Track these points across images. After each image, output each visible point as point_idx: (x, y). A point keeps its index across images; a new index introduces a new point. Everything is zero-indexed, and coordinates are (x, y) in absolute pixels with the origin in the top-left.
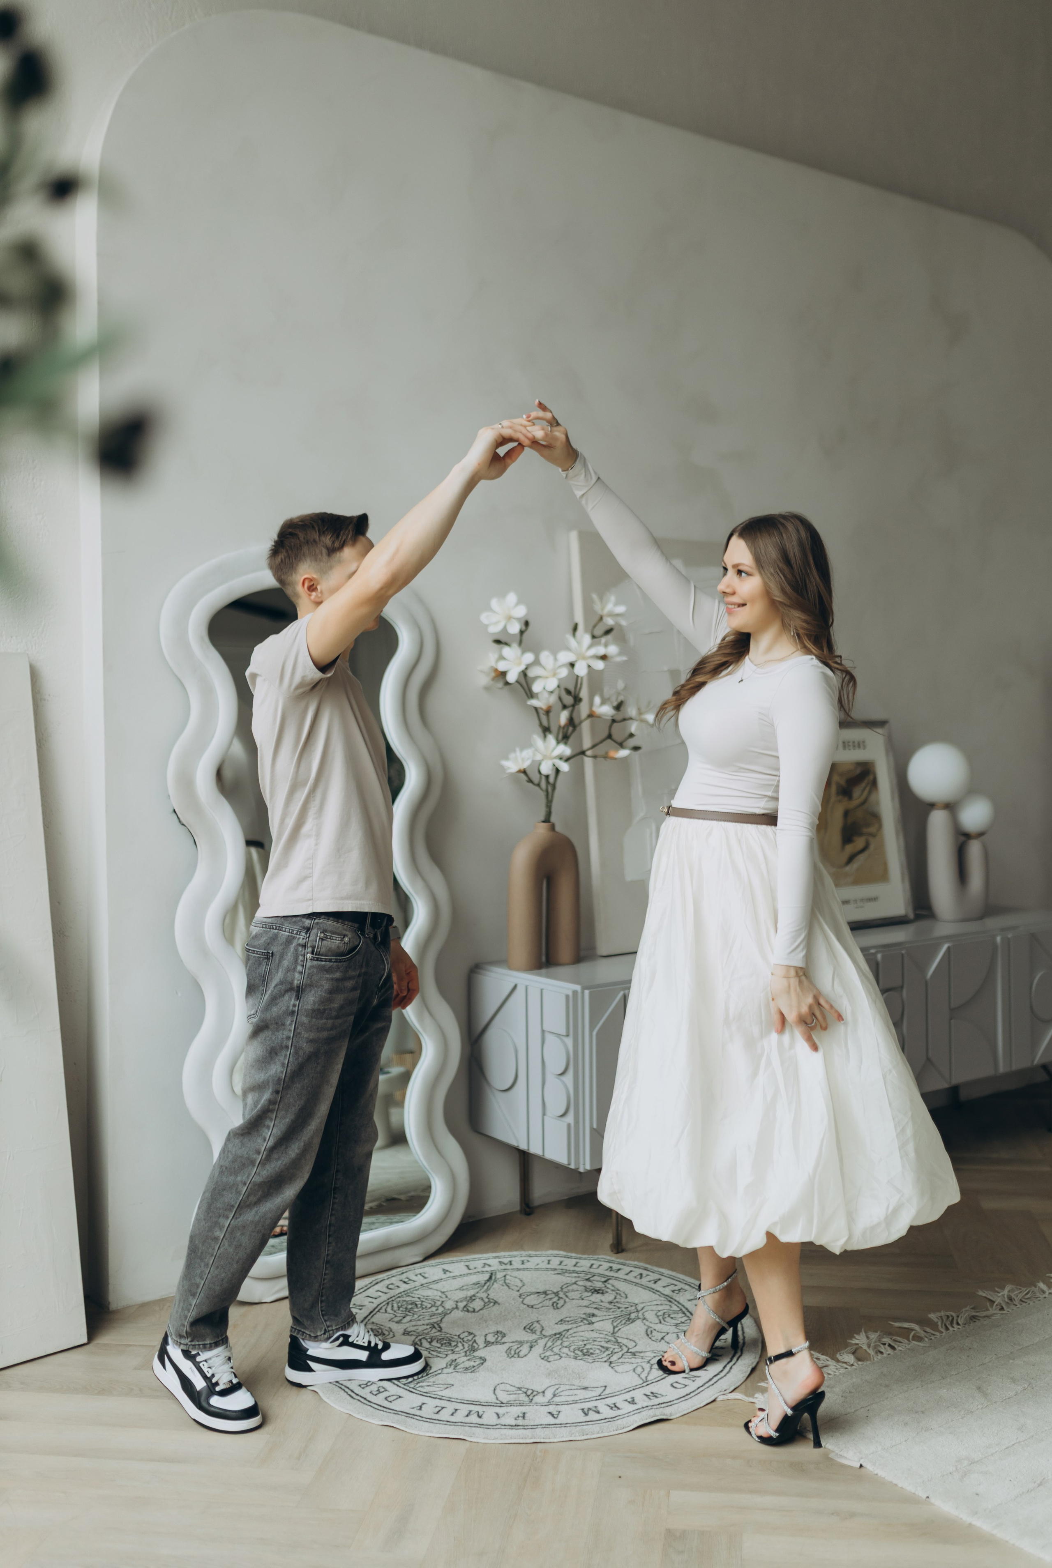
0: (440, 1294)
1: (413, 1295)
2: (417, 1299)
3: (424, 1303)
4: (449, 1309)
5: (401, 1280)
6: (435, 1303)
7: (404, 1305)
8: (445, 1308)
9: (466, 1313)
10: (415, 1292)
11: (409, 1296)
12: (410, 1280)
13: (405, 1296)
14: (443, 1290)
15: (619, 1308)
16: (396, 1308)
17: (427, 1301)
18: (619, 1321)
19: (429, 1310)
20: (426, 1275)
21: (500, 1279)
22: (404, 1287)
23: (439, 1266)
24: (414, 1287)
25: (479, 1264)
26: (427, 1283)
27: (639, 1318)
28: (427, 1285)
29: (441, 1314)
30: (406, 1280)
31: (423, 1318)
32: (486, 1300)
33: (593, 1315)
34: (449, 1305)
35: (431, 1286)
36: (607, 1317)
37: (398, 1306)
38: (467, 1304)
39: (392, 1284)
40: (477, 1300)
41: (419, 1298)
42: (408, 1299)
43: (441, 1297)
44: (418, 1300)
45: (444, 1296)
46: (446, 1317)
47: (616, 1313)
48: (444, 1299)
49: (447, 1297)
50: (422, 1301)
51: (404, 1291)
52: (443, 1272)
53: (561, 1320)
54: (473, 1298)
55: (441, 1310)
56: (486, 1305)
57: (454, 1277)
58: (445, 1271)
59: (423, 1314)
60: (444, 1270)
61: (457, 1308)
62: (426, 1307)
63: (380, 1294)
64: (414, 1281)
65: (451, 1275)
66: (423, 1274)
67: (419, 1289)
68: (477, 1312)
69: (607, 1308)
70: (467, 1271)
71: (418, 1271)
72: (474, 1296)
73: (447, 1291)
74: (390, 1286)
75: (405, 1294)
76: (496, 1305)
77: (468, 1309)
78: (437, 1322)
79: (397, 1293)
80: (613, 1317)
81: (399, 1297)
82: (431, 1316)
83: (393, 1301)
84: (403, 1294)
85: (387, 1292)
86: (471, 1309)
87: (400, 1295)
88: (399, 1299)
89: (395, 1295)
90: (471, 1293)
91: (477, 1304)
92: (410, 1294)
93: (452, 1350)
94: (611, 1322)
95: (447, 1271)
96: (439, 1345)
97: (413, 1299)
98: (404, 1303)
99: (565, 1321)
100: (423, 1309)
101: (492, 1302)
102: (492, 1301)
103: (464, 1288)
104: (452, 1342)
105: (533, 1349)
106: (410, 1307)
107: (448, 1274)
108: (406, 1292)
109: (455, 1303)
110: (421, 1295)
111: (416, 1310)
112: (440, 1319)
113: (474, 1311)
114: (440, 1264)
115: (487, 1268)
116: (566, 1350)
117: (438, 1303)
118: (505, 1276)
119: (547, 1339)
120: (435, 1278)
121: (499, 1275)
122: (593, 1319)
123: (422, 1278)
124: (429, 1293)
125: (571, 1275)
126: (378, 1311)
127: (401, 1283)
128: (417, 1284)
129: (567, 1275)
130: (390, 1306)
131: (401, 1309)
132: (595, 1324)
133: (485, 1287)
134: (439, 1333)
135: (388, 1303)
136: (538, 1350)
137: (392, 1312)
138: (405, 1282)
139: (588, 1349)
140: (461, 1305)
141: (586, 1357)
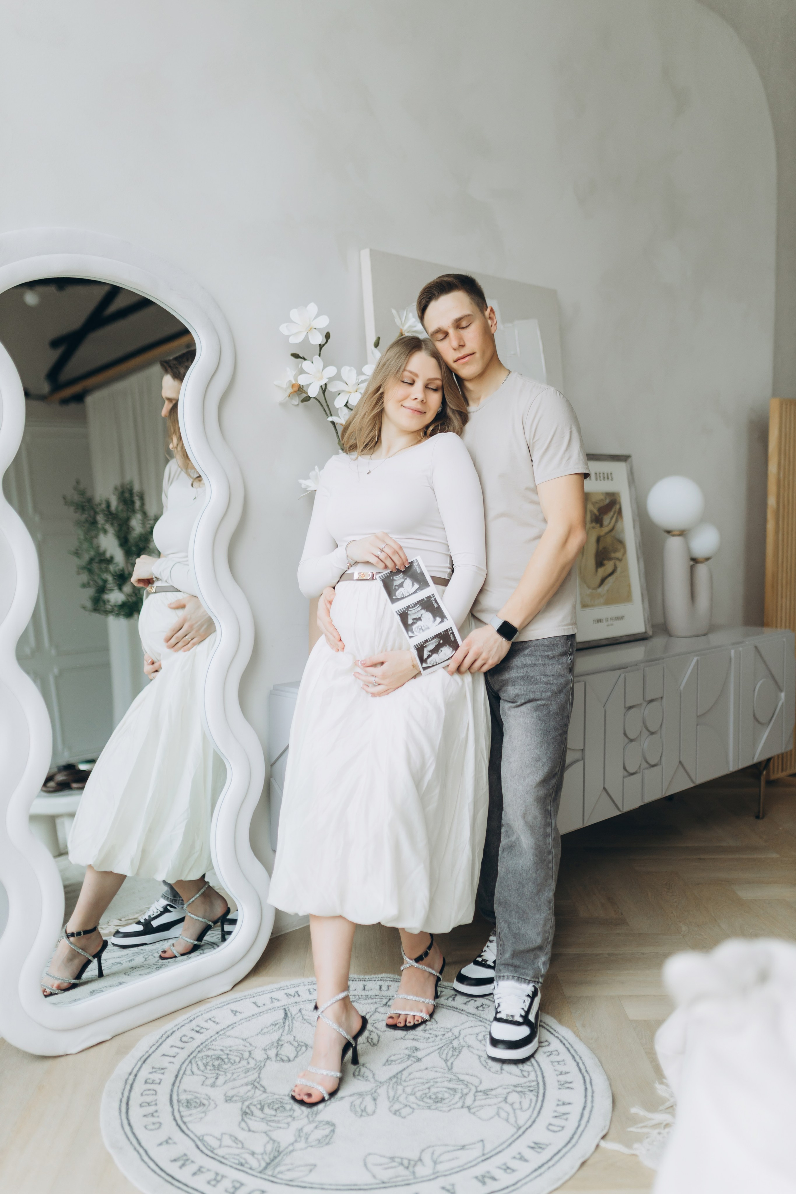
0: (242, 1042)
1: (213, 1047)
2: (219, 1052)
3: (230, 1056)
4: (260, 1061)
5: (193, 1030)
6: (242, 1054)
7: (209, 1062)
8: (256, 1060)
9: (282, 1063)
10: (214, 1043)
11: (209, 1049)
12: (202, 1028)
13: (205, 1049)
14: (244, 1037)
15: (436, 1036)
16: (202, 1068)
17: (232, 1053)
18: (445, 1052)
19: (240, 1065)
20: (217, 1020)
21: (297, 1016)
22: (199, 1038)
23: (225, 1007)
24: (209, 1036)
25: (264, 999)
26: (222, 1030)
27: (463, 1047)
28: (223, 1032)
29: (255, 1069)
30: (196, 1029)
31: (238, 1076)
32: (296, 1044)
33: (417, 1049)
34: (259, 1055)
35: (228, 1033)
36: (432, 1049)
37: (203, 1064)
38: (277, 1052)
40: (286, 1045)
41: (222, 1050)
42: (210, 1053)
43: (245, 1046)
44: (222, 1053)
45: (248, 1045)
46: (263, 1071)
47: (437, 1043)
48: (250, 1048)
49: (251, 1045)
50: (228, 1054)
51: (202, 1044)
52: (232, 1015)
53: (387, 1061)
54: (281, 1043)
55: (252, 1063)
56: (298, 1049)
57: (248, 1019)
58: (235, 1012)
59: (235, 1071)
60: (232, 1011)
61: (268, 1058)
62: (235, 1062)
63: (176, 1050)
64: (207, 1029)
65: (243, 1016)
66: (213, 1019)
67: (216, 1038)
68: (294, 1060)
69: (424, 1038)
70: (258, 1010)
72: (279, 1040)
73: (248, 1038)
75: (205, 1047)
76: (309, 1049)
77: (281, 1058)
78: (256, 1080)
79: (195, 1047)
80: (436, 1048)
81: (199, 1052)
82: (245, 1073)
83: (194, 1057)
84: (202, 1047)
85: (183, 1047)
86: (286, 1059)
87: (199, 1049)
88: (200, 1055)
89: (193, 1050)
90: (275, 1036)
91: (288, 1051)
92: (210, 1047)
93: (291, 1116)
94: (438, 1055)
95: (236, 1011)
96: (273, 1113)
97: (216, 1053)
98: (209, 1059)
99: (392, 1061)
100: (232, 1064)
101: (303, 1046)
102: (301, 1044)
103: (264, 1031)
104: (285, 1106)
105: (378, 1102)
106: (216, 1063)
107: (239, 1016)
108: (204, 1045)
109: (264, 1052)
110: (223, 1046)
111: (225, 1066)
112: (256, 1075)
113: (289, 1060)
114: (225, 1004)
115: (276, 1004)
116: (412, 1099)
117: (246, 1055)
118: (300, 1011)
119: (385, 1087)
120: (228, 1022)
121: (294, 1010)
122: (419, 1054)
123: (213, 1024)
124: (227, 1042)
125: (366, 1001)
126: (184, 1073)
127: (194, 1032)
128: (211, 1032)
129: (361, 1001)
130: (194, 1066)
131: (208, 1068)
132: (424, 1060)
133: (287, 1028)
134: (265, 1095)
135: (191, 1062)
136: (383, 1103)
137: (200, 1073)
138: (197, 1032)
139: (435, 1094)
140: (272, 1053)
141: (439, 1105)
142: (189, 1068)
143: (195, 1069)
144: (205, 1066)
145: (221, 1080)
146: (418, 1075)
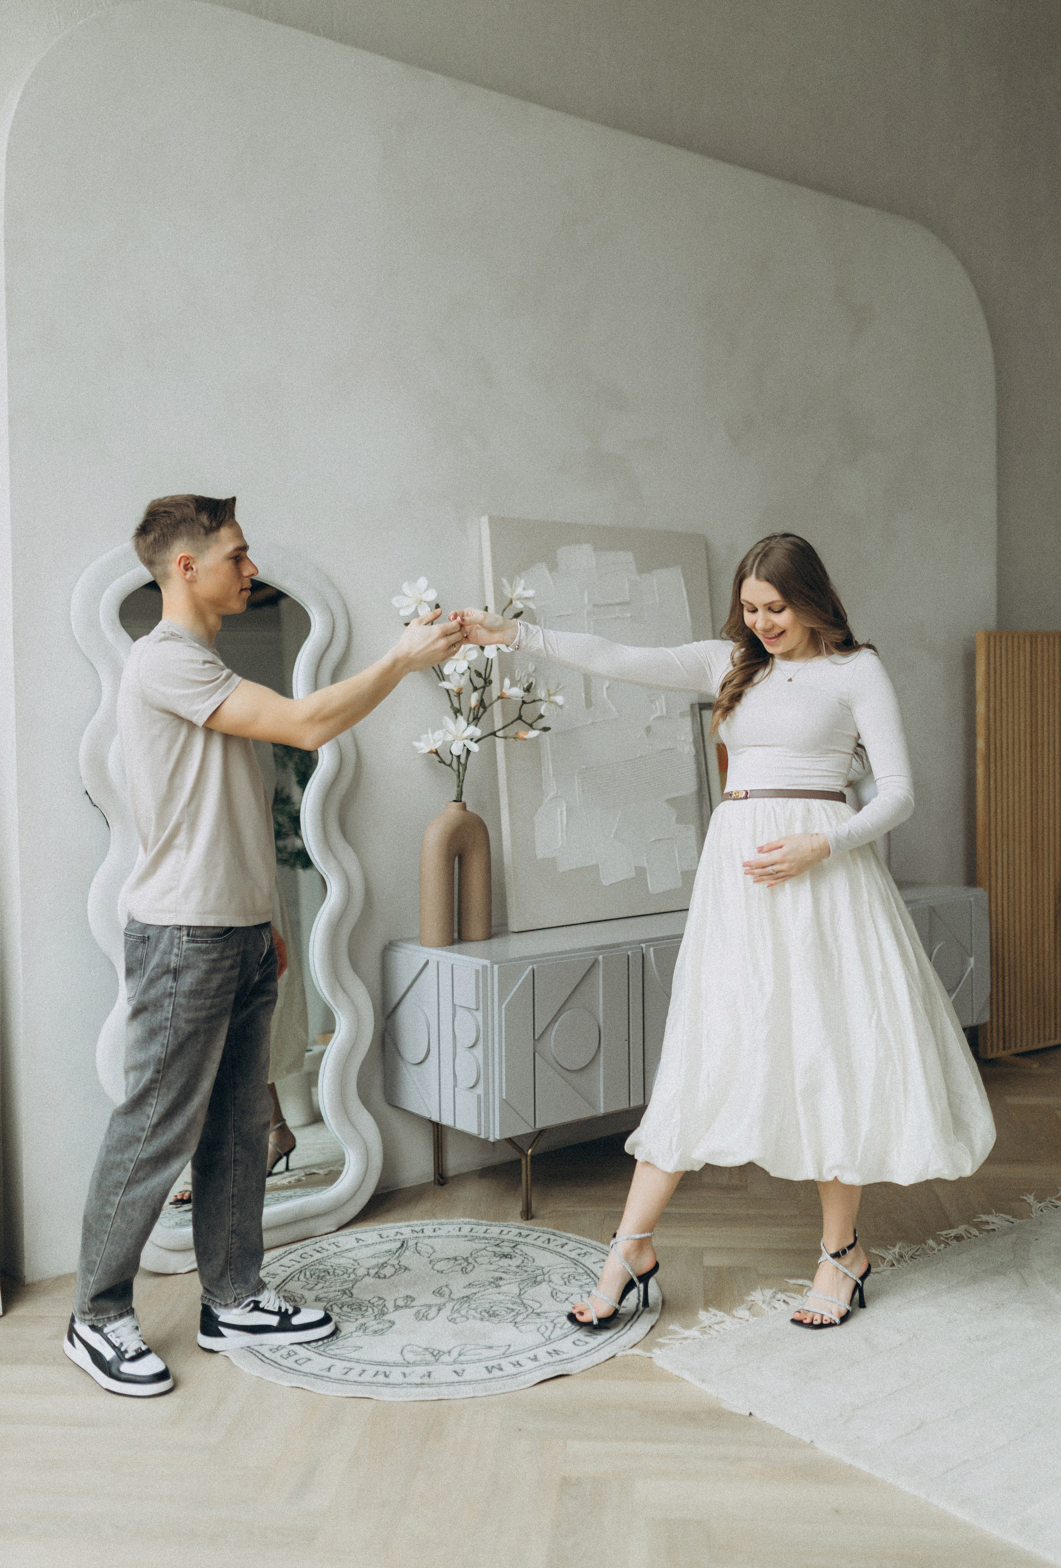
0: (352, 1262)
2: (329, 1267)
3: (336, 1271)
4: (361, 1276)
5: (314, 1249)
6: (347, 1270)
8: (357, 1275)
9: (377, 1279)
10: (328, 1260)
11: (322, 1264)
12: (324, 1249)
13: (318, 1264)
14: (356, 1258)
15: (526, 1271)
16: (309, 1277)
17: (339, 1269)
18: (526, 1283)
19: (342, 1278)
20: (339, 1245)
21: (412, 1247)
22: (318, 1256)
23: (353, 1236)
24: (327, 1255)
25: (391, 1233)
27: (544, 1281)
28: (340, 1253)
29: (353, 1281)
30: (320, 1249)
31: (336, 1285)
32: (397, 1267)
33: (501, 1279)
34: (361, 1272)
35: (343, 1254)
36: (513, 1279)
37: (311, 1274)
38: (378, 1271)
39: (306, 1253)
40: (388, 1266)
41: (332, 1266)
42: (321, 1267)
43: (353, 1264)
44: (331, 1268)
45: (356, 1264)
46: (358, 1283)
47: (523, 1276)
48: (357, 1267)
49: (359, 1264)
50: (335, 1269)
51: (317, 1260)
52: (355, 1241)
53: (469, 1284)
54: (384, 1265)
55: (352, 1276)
56: (396, 1270)
57: (367, 1245)
58: (358, 1240)
59: (335, 1281)
60: (356, 1239)
61: (368, 1274)
62: (338, 1275)
63: (294, 1263)
64: (328, 1250)
65: (364, 1243)
66: (336, 1243)
67: (332, 1257)
68: (388, 1278)
69: (514, 1272)
70: (379, 1240)
71: (331, 1241)
72: (386, 1263)
73: (359, 1259)
74: (303, 1256)
76: (407, 1271)
77: (379, 1276)
78: (349, 1289)
80: (519, 1279)
81: (312, 1265)
84: (316, 1262)
86: (383, 1276)
87: (313, 1263)
88: (311, 1267)
90: (382, 1260)
91: (387, 1271)
93: (362, 1315)
94: (516, 1284)
95: (360, 1239)
96: (349, 1310)
97: (326, 1267)
98: (317, 1271)
99: (473, 1285)
100: (336, 1277)
101: (402, 1268)
103: (375, 1255)
104: (362, 1307)
105: (441, 1312)
106: (322, 1274)
107: (361, 1243)
108: (319, 1261)
109: (367, 1270)
110: (334, 1263)
111: (328, 1277)
112: (351, 1285)
113: (385, 1278)
114: (354, 1233)
115: (399, 1237)
116: (473, 1312)
117: (350, 1271)
118: (417, 1244)
119: (455, 1302)
120: (348, 1247)
121: (411, 1243)
122: (501, 1283)
123: (335, 1247)
124: (342, 1261)
125: (481, 1241)
126: (291, 1279)
127: (315, 1252)
128: (331, 1253)
129: (476, 1241)
130: (303, 1274)
131: (314, 1277)
132: (502, 1288)
133: (397, 1254)
134: (350, 1299)
135: (301, 1271)
136: (446, 1312)
137: (305, 1280)
138: (318, 1251)
139: (494, 1311)
140: (372, 1272)
141: (492, 1318)
142: (297, 1276)
143: (302, 1277)
144: (311, 1276)
145: (320, 1286)
146: (488, 1297)
